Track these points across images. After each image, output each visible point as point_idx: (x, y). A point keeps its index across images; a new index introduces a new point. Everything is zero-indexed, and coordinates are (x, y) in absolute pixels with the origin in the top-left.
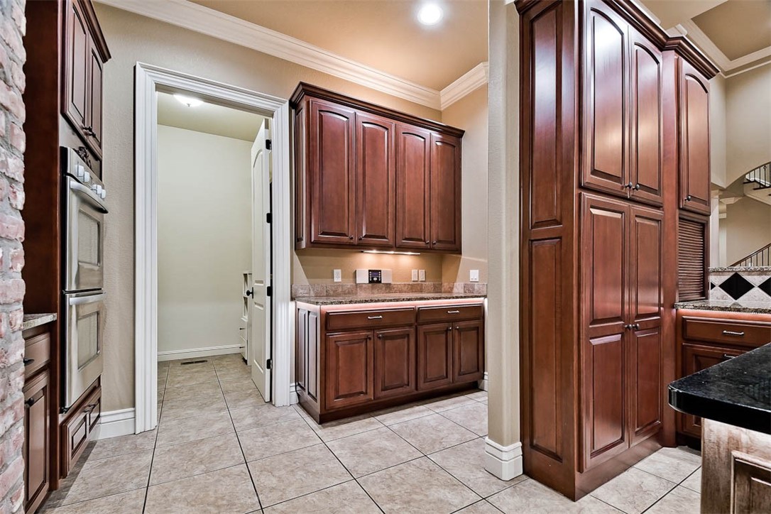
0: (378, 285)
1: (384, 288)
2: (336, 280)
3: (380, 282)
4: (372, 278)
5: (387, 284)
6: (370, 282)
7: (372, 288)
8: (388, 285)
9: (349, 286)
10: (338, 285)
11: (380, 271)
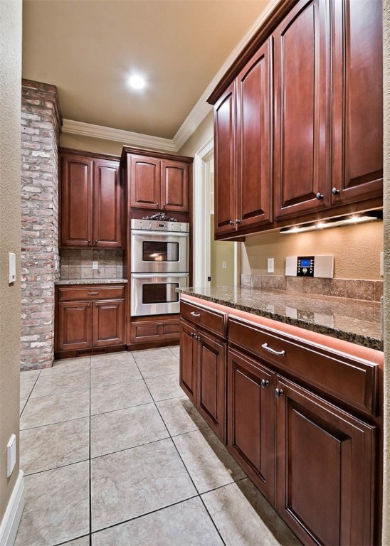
0: (310, 279)
1: (320, 286)
2: (269, 271)
3: (312, 275)
4: (302, 269)
5: (325, 279)
6: (299, 275)
7: (304, 284)
8: (327, 282)
9: (279, 279)
10: (270, 275)
11: (313, 258)
